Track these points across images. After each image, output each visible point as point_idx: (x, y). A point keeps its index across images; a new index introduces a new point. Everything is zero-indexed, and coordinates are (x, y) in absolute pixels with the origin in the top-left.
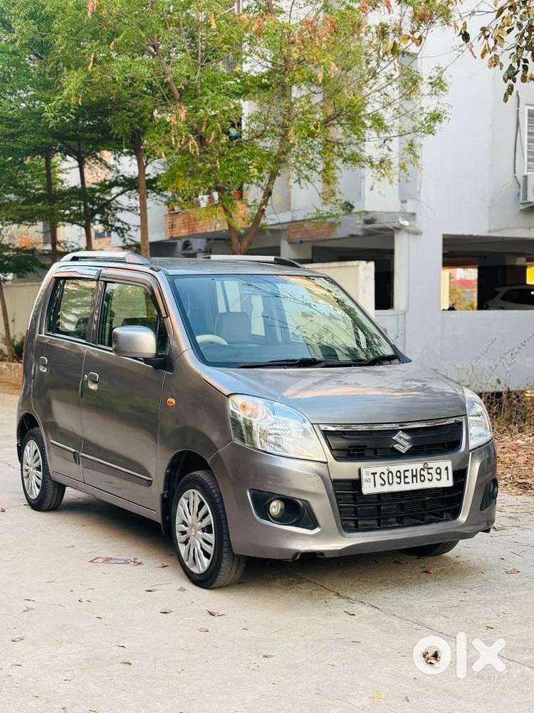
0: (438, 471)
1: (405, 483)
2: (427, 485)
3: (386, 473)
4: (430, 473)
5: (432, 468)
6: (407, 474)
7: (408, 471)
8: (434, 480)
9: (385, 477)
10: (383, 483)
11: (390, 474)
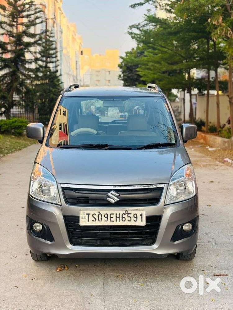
0: (135, 216)
1: (110, 221)
2: (126, 223)
3: (97, 214)
4: (129, 217)
5: (131, 214)
6: (112, 216)
7: (113, 214)
8: (132, 221)
9: (96, 217)
10: (94, 220)
11: (100, 216)
